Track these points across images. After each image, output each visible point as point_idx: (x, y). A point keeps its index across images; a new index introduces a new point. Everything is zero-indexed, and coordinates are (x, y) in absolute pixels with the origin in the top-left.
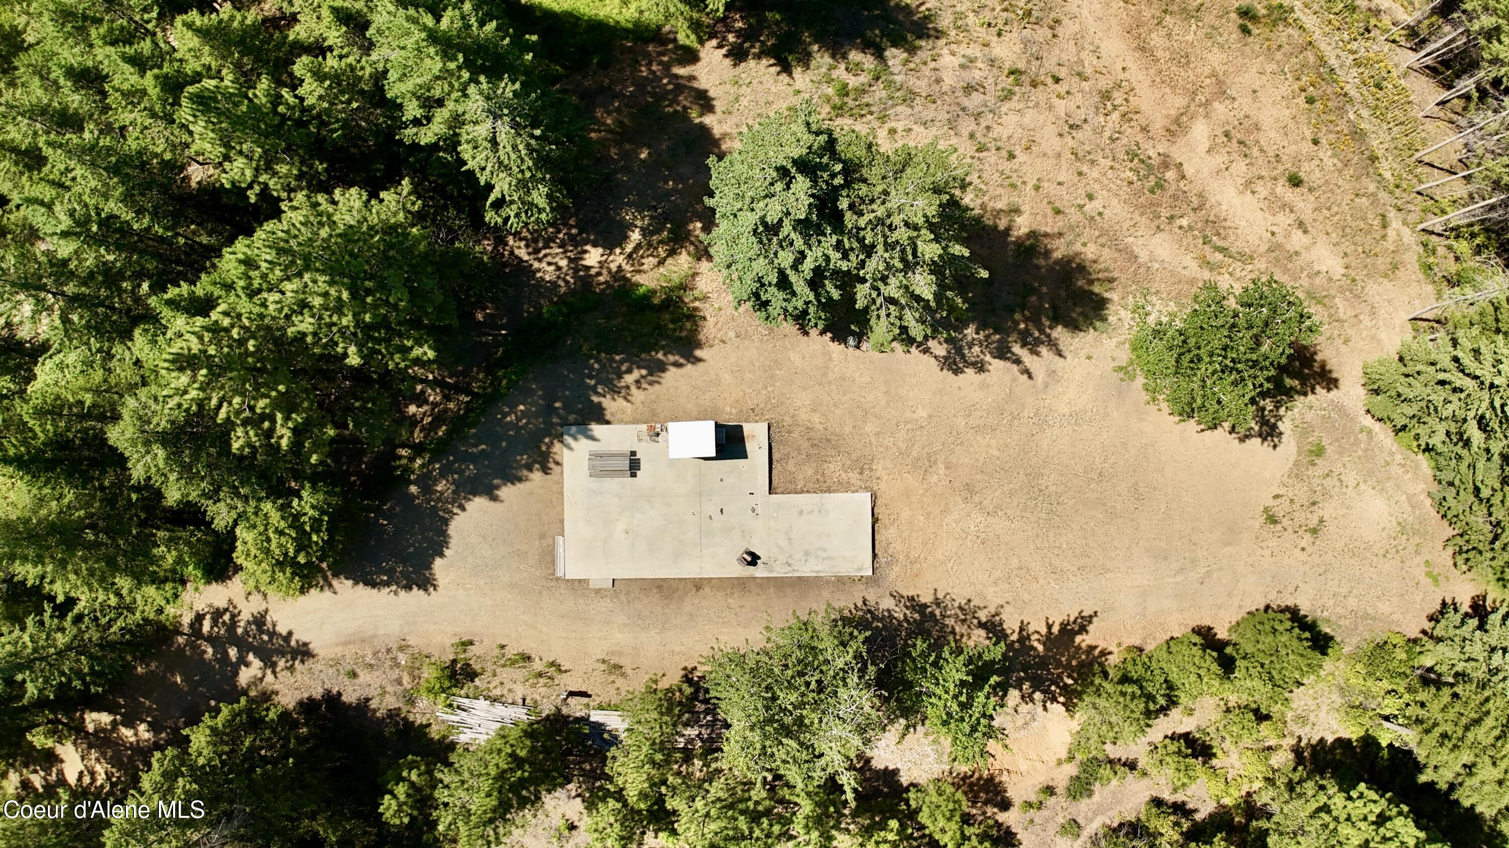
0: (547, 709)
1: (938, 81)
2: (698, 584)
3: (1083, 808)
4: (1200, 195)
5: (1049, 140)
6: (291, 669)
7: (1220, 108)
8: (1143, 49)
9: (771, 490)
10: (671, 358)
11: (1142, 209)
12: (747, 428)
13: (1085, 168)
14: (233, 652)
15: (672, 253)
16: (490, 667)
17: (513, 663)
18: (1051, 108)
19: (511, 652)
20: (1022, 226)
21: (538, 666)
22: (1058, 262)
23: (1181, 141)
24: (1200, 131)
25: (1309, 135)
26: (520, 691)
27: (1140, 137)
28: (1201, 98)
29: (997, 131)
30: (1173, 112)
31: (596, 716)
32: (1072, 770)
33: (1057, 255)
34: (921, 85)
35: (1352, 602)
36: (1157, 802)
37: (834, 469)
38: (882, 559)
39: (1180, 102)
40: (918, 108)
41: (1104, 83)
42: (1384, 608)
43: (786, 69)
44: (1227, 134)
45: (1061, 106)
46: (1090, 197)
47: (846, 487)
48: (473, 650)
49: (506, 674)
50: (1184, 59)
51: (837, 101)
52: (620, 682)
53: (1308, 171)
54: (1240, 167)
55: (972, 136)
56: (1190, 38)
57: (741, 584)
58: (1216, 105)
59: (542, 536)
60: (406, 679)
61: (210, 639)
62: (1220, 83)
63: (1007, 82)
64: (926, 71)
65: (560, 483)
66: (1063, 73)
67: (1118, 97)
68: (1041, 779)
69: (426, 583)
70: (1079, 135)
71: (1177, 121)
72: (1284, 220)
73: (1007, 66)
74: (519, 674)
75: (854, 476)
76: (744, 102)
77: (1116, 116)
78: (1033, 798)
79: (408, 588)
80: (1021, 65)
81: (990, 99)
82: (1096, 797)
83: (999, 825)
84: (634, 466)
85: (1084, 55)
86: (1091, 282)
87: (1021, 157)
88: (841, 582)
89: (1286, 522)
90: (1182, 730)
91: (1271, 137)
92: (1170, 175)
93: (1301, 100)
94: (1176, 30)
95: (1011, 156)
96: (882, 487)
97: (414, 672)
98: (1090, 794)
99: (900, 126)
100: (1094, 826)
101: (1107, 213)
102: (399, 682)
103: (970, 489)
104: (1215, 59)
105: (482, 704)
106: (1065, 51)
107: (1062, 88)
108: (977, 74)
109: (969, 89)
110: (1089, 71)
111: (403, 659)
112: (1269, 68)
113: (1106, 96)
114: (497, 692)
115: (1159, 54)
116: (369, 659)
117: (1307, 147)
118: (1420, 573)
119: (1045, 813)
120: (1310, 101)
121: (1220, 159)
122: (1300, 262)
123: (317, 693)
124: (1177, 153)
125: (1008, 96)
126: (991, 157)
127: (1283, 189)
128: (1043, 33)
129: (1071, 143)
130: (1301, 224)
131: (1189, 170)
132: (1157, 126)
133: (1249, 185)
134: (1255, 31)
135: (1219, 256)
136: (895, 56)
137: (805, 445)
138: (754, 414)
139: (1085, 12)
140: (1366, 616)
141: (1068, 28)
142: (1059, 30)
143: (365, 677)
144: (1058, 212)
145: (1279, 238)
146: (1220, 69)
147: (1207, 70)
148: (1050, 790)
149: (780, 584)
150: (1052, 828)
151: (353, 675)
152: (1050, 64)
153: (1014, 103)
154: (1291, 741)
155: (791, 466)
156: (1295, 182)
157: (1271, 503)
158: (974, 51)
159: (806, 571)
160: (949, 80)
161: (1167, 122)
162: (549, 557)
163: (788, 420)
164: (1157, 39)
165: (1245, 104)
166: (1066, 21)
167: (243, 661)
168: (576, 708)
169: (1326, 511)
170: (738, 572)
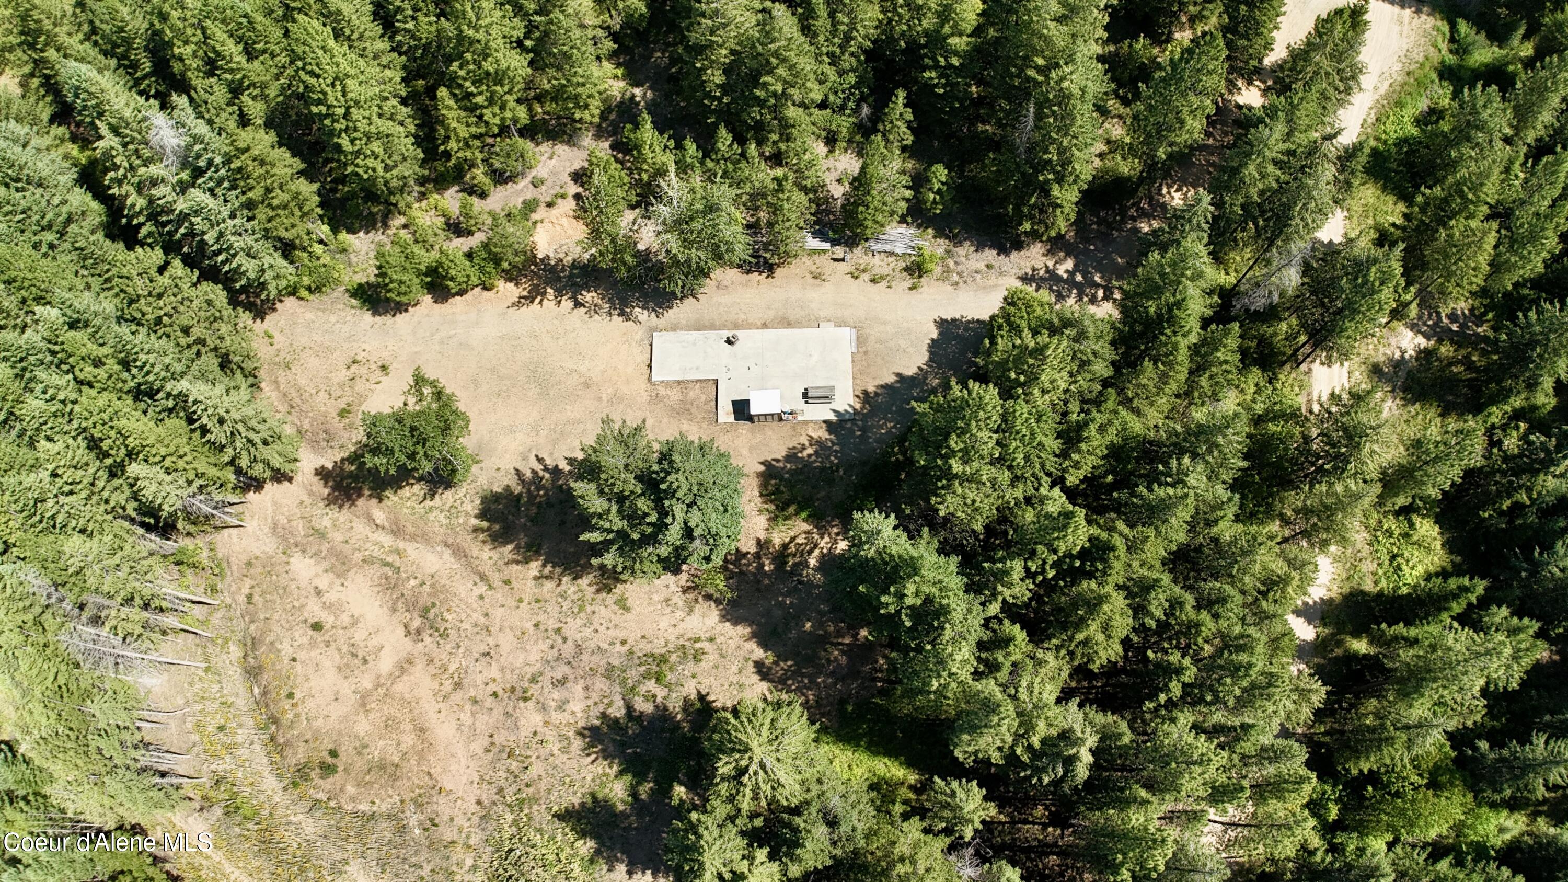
0: (858, 251)
1: (587, 688)
2: (765, 326)
3: (530, 194)
4: (394, 610)
5: (506, 641)
6: (1034, 270)
7: (367, 683)
8: (422, 730)
9: (716, 382)
10: (781, 465)
11: (444, 589)
12: (732, 418)
13: (482, 620)
14: (1079, 278)
15: (785, 546)
16: (897, 274)
17: (882, 278)
18: (502, 670)
19: (884, 284)
20: (535, 567)
21: (866, 277)
22: (511, 542)
23: (403, 655)
24: (386, 664)
25: (298, 666)
26: (877, 260)
27: (435, 652)
28: (381, 691)
29: (544, 646)
30: (405, 678)
31: (827, 246)
32: (535, 217)
33: (510, 547)
34: (600, 684)
35: (333, 319)
36: (483, 195)
37: (675, 396)
38: (647, 343)
39: (400, 687)
40: (603, 663)
41: (457, 697)
42: (309, 316)
43: (702, 698)
44: (365, 661)
45: (494, 672)
46: (481, 597)
47: (667, 384)
48: (909, 283)
49: (886, 270)
50: (390, 724)
51: (664, 667)
52: (813, 268)
53: (302, 635)
54: (359, 635)
55: (565, 640)
56: (381, 743)
57: (736, 326)
58: (369, 686)
59: (866, 353)
60: (951, 264)
61: (1097, 286)
62: (364, 705)
63: (534, 690)
64: (595, 697)
65: (855, 384)
66: (489, 702)
67: (448, 686)
68: (554, 212)
69: (943, 324)
70: (483, 648)
71: (403, 670)
72: (331, 597)
73: (530, 704)
74: (877, 271)
75: (662, 391)
76: (734, 669)
77: (452, 668)
78: (560, 201)
79: (954, 320)
80: (521, 704)
81: (548, 674)
82: (521, 200)
83: (582, 186)
84: (805, 395)
85: (470, 722)
86: (488, 529)
87: (529, 626)
88: (674, 328)
89: (374, 367)
90: (461, 240)
91: (329, 660)
92: (417, 623)
93: (298, 695)
94: (391, 750)
95: (536, 625)
96: (644, 385)
97: (947, 271)
98: (524, 202)
99: (618, 647)
100: (523, 183)
101: (470, 585)
102: (956, 263)
103: (587, 385)
104: (362, 727)
105: (899, 250)
106: (484, 722)
107: (492, 687)
108: (556, 695)
109: (563, 682)
110: (468, 707)
111: (955, 277)
112: (320, 722)
113: (458, 685)
114: (891, 259)
115: (408, 727)
116: (978, 277)
117: (300, 656)
118: (278, 338)
119: (553, 192)
120: (290, 695)
121: (374, 642)
122: (326, 564)
123: (1014, 255)
124: (407, 644)
125: (533, 680)
126: (552, 624)
127: (328, 619)
128: (499, 739)
129: (491, 641)
130: (318, 592)
131: (401, 631)
132: (420, 665)
133: (355, 622)
134: (325, 754)
135: (390, 559)
136: (617, 711)
137: (693, 410)
138: (727, 428)
139: (463, 762)
140: (323, 311)
141: (478, 746)
142: (486, 742)
143: (981, 266)
144: (507, 582)
145: (338, 582)
146: (362, 716)
147: (372, 716)
148: (550, 205)
149: (712, 327)
150: (549, 183)
151: (989, 267)
152: (498, 711)
153: (530, 671)
154: (390, 232)
155: (703, 397)
156: (317, 627)
157: (383, 379)
158: (556, 717)
159: (696, 334)
160: (578, 689)
161: (412, 670)
162: (861, 340)
163: (705, 425)
164: (409, 740)
165: (346, 689)
166: (480, 751)
167: (1071, 274)
168: (839, 251)
169: (344, 374)
170: (739, 333)
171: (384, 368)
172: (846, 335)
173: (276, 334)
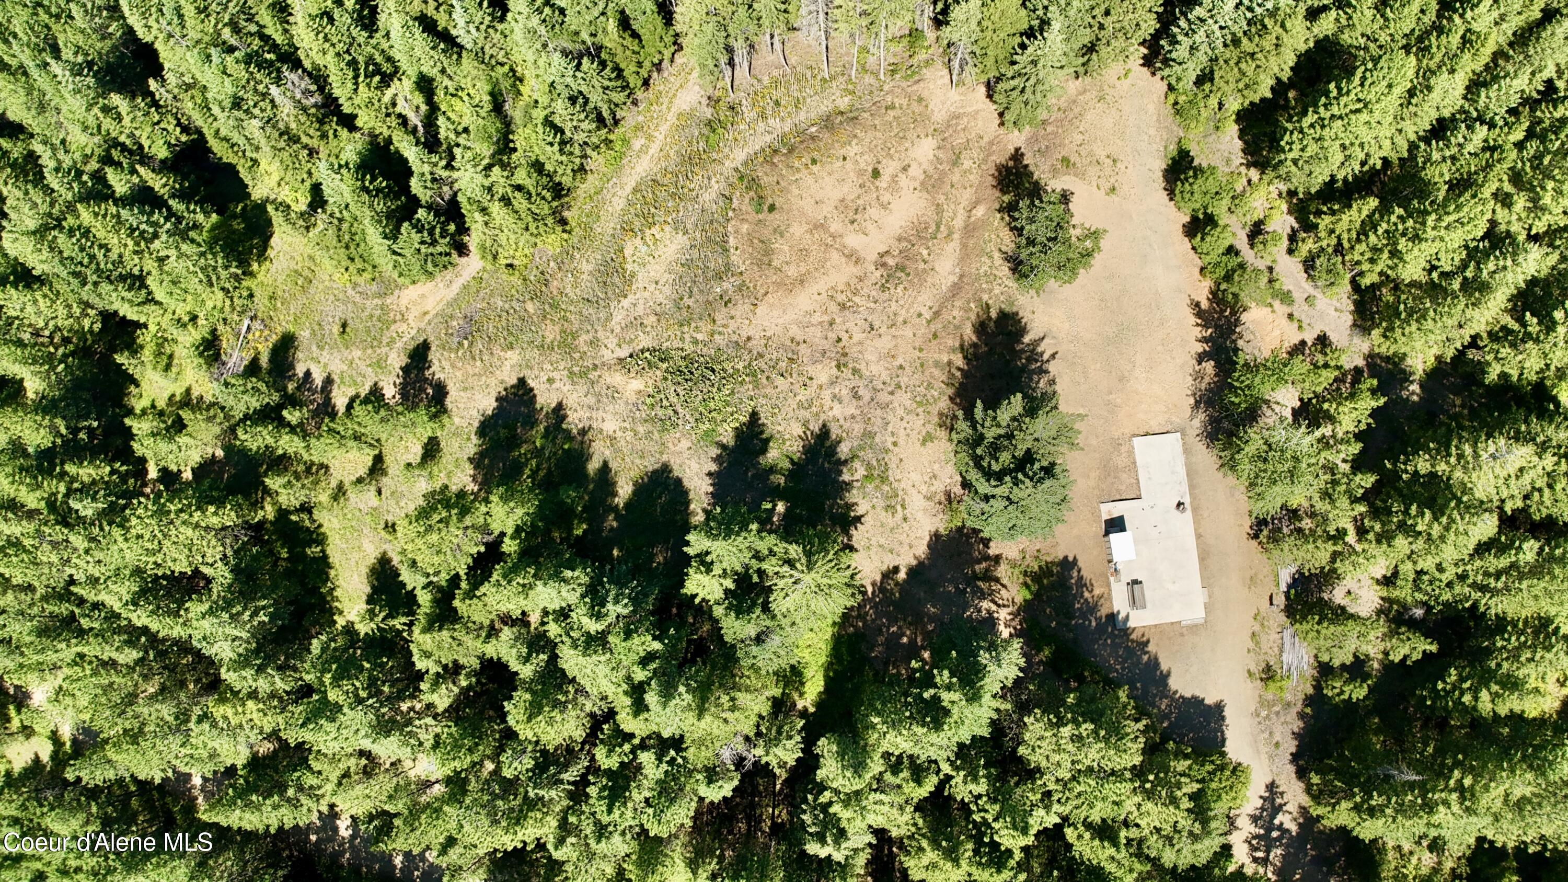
0: (1282, 618)
1: (853, 417)
2: (1199, 536)
3: (1298, 296)
4: (899, 240)
5: (885, 343)
6: (1281, 793)
7: (834, 227)
8: (802, 282)
9: (1139, 498)
11: (923, 281)
12: (1106, 517)
13: (901, 319)
14: (1275, 834)
15: (997, 580)
16: (1262, 657)
17: (1257, 643)
18: (860, 343)
19: (1251, 645)
21: (1257, 628)
23: (862, 254)
24: (853, 240)
25: (840, 163)
26: (1275, 637)
27: (868, 282)
28: (829, 241)
29: (885, 376)
30: (843, 259)
31: (1284, 588)
32: (1277, 304)
34: (858, 428)
35: (1152, 131)
36: (1290, 252)
37: (1121, 461)
38: (1169, 428)
39: (835, 256)
40: (876, 429)
41: (834, 307)
42: (1151, 108)
43: (858, 519)
44: (852, 222)
45: (857, 337)
46: (920, 315)
47: (1131, 453)
48: (1254, 669)
49: (1265, 646)
50: (803, 252)
51: (878, 481)
52: (1261, 576)
53: (866, 162)
54: (873, 212)
55: (892, 393)
56: (786, 248)
57: (1195, 510)
58: (832, 230)
59: (1182, 635)
60: (1276, 709)
61: (1268, 851)
62: (816, 227)
63: (847, 373)
64: (846, 426)
65: (1150, 627)
66: (832, 336)
67: (841, 298)
68: (1285, 321)
69: (1219, 708)
70: (876, 324)
71: (849, 256)
72: (903, 180)
73: (834, 371)
74: (1263, 638)
75: (1124, 449)
76: (882, 541)
77: (856, 299)
78: (1296, 325)
79: (1223, 719)
80: (834, 364)
81: (861, 383)
82: (1291, 288)
83: (1314, 344)
84: (1135, 582)
85: (814, 321)
87: (900, 361)
88: (1187, 451)
89: (1112, 180)
90: (1246, 239)
91: (849, 190)
92: (891, 262)
93: (815, 168)
94: (782, 258)
95: (901, 367)
96: (1128, 431)
97: (1270, 705)
98: (1289, 292)
99: (890, 440)
100: (1308, 287)
101: (929, 304)
102: (1278, 713)
103: (1121, 380)
104: (798, 230)
105: (1285, 657)
106: (815, 334)
107: (845, 337)
108: (844, 392)
109: (856, 396)
110: (826, 318)
111: (1264, 713)
112: (796, 191)
113: (843, 307)
114: (1276, 650)
115: (803, 270)
116: (1266, 735)
117: (849, 164)
118: (1126, 83)
119: (1303, 318)
120: (814, 161)
121: (870, 227)
122: (931, 170)
123: (1292, 769)
124: (872, 256)
125: (855, 371)
126: (904, 380)
127: (883, 182)
128: (803, 348)
129: (883, 329)
130: (905, 169)
131: (883, 249)
132: (856, 270)
133: (885, 207)
134: (770, 201)
135: (942, 228)
137: (1110, 480)
138: (1096, 513)
139: (780, 321)
140: (1158, 120)
141: (795, 331)
142: (799, 338)
143: (1277, 737)
144: (935, 336)
145: (917, 185)
146: (806, 227)
147: (808, 236)
148: (1290, 316)
149: (1192, 487)
150: (1311, 312)
151: (1277, 745)
152: (827, 345)
153: (862, 367)
154: (1243, 169)
155: (1123, 487)
156: (876, 173)
158: (827, 394)
159: (1182, 472)
160: (852, 410)
161: (851, 264)
162: (1194, 628)
163: (1096, 492)
164: (792, 271)
165: (827, 209)
166: (791, 334)
168: (1280, 600)
169: (1101, 153)
170: (1189, 513)
171: (1113, 189)
172: (1197, 614)
173: (1129, 81)
